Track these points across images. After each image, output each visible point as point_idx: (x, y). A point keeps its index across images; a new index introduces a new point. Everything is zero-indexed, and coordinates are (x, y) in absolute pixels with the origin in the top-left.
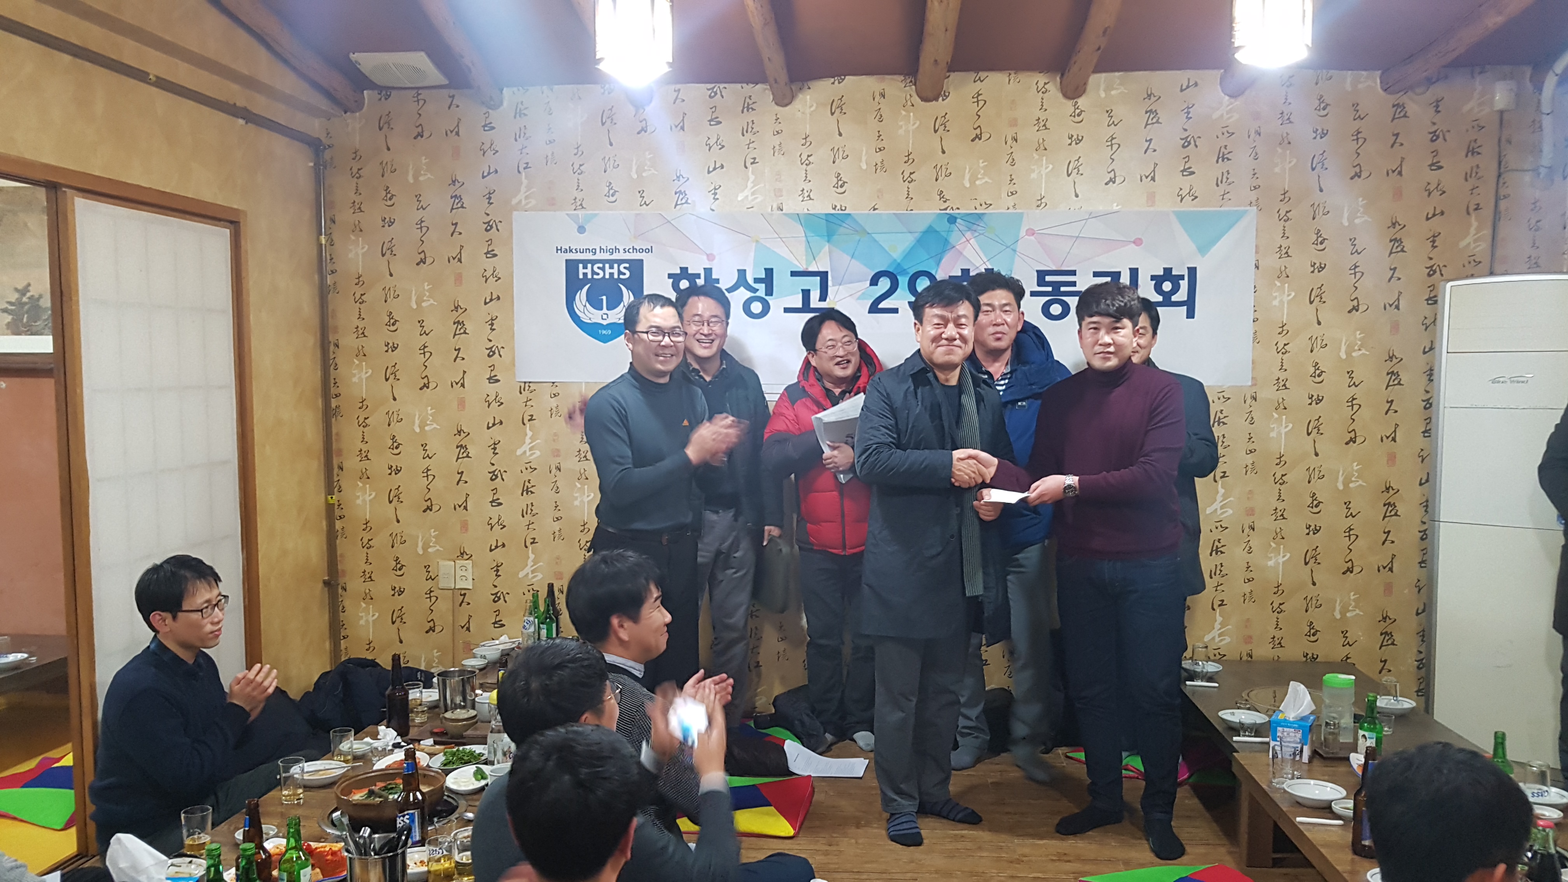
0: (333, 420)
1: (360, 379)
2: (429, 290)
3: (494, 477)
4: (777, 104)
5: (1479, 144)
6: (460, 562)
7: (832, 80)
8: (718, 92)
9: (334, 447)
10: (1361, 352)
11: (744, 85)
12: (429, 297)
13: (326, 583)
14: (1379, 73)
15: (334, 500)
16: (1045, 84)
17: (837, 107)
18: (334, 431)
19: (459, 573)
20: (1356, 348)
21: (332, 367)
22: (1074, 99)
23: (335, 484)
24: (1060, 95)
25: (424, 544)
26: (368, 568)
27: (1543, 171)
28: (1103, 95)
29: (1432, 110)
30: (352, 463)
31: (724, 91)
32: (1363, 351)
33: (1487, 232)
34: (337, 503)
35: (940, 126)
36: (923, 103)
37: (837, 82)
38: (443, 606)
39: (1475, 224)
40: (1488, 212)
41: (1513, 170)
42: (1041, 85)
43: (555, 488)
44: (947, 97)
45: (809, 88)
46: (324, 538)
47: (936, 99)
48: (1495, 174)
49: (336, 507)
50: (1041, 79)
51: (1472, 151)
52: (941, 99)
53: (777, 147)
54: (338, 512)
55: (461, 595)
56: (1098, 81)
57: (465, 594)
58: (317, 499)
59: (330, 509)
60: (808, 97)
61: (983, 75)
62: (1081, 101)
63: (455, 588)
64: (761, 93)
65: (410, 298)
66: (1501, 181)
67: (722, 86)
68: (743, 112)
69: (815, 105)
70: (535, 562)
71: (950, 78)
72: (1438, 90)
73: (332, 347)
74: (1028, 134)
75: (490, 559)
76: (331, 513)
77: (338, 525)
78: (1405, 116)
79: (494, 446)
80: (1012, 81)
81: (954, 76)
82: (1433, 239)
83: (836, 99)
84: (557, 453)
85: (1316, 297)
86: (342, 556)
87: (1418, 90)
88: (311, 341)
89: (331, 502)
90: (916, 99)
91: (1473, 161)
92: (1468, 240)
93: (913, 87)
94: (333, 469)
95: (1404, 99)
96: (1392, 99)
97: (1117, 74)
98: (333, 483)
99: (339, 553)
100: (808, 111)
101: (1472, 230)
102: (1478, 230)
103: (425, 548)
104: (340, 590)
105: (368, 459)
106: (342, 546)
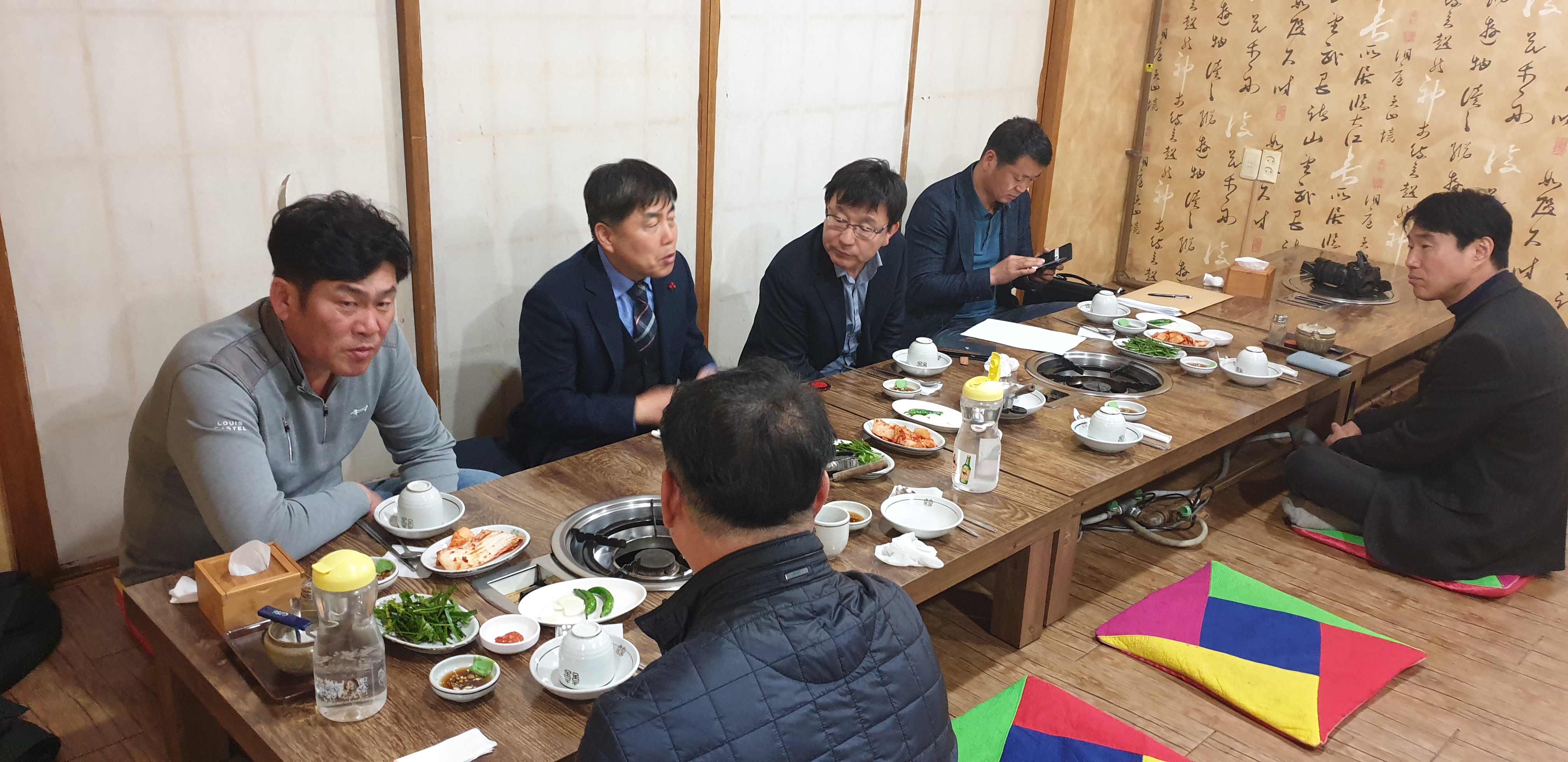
6: (1268, 152)
9: (1162, 12)
13: (1127, 153)
15: (1151, 68)
19: (1266, 163)
23: (1156, 52)
25: (1234, 127)
26: (1173, 146)
30: (1177, 31)
34: (1154, 73)
38: (1240, 197)
46: (1134, 107)
49: (1153, 76)
54: (1152, 83)
55: (1262, 188)
57: (1266, 188)
58: (1134, 66)
59: (1146, 77)
63: (1257, 179)
70: (1354, 163)
75: (1302, 153)
76: (1147, 83)
77: (1152, 96)
86: (1149, 128)
89: (1149, 70)
94: (1156, 36)
98: (1153, 51)
99: (1147, 124)
103: (1234, 132)
104: (1141, 164)
105: (1194, 28)
106: (1152, 117)
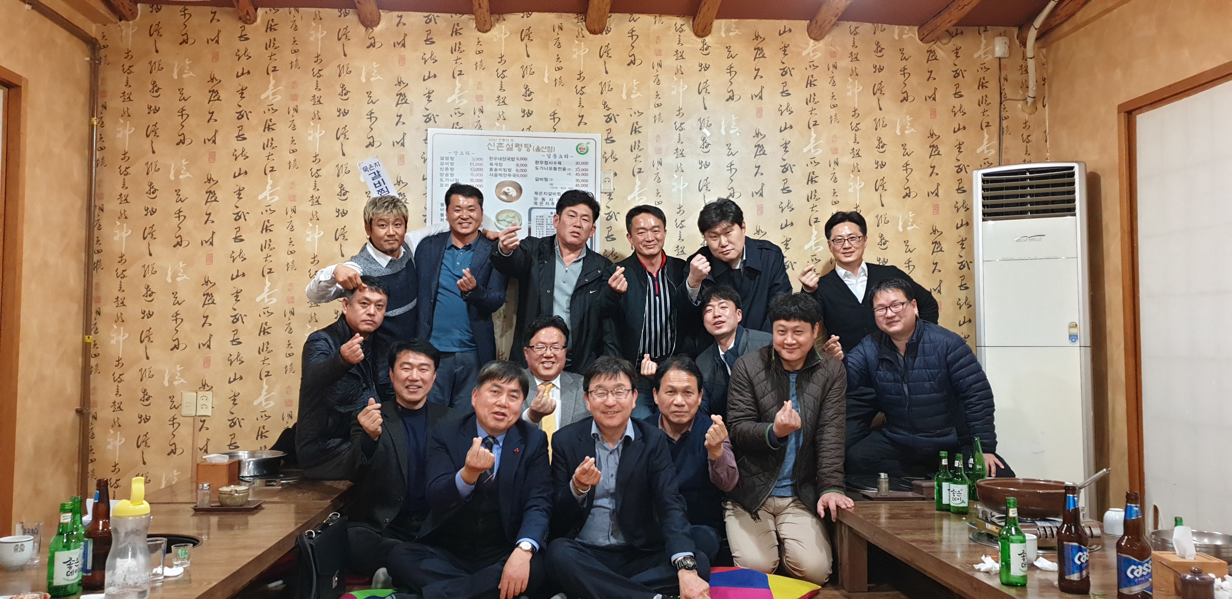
0: (94, 272)
1: (121, 238)
2: (185, 166)
3: (235, 319)
4: (479, 30)
5: (986, 80)
6: (201, 393)
7: (522, 14)
8: (433, 19)
9: (93, 295)
10: (913, 227)
11: (454, 15)
12: (186, 171)
13: (77, 411)
14: (916, 28)
15: (90, 339)
16: (682, 25)
17: (525, 35)
18: (95, 281)
19: (200, 402)
20: (910, 224)
21: (96, 228)
22: (702, 37)
23: (93, 327)
24: (692, 34)
25: (170, 377)
26: (118, 399)
27: (1030, 100)
28: (723, 35)
29: (953, 56)
30: (109, 308)
31: (437, 18)
32: (915, 226)
33: (995, 142)
34: (93, 343)
35: (604, 53)
36: (591, 35)
37: (525, 16)
38: (185, 432)
39: (986, 136)
40: (995, 128)
41: (1010, 99)
42: (678, 26)
43: (289, 329)
44: (609, 31)
45: (504, 20)
46: (79, 372)
47: (601, 33)
48: (999, 100)
49: (92, 346)
50: (679, 21)
51: (982, 85)
52: (604, 33)
53: (479, 63)
54: (93, 351)
55: (201, 421)
56: (720, 25)
57: (204, 421)
58: (75, 338)
59: (86, 347)
60: (503, 27)
61: (636, 16)
62: (708, 39)
63: (196, 416)
64: (468, 21)
65: (170, 172)
66: (1002, 106)
67: (436, 14)
68: (452, 35)
69: (508, 33)
70: (268, 392)
71: (612, 18)
72: (957, 42)
73: (97, 211)
74: (670, 62)
75: (228, 390)
76: (87, 351)
77: (93, 362)
78: (936, 59)
79: (237, 295)
80: (657, 22)
81: (614, 16)
82: (959, 146)
83: (525, 29)
84: (291, 300)
85: (879, 186)
86: (95, 388)
87: (944, 41)
88: (79, 203)
89: (88, 341)
90: (586, 33)
91: (984, 92)
92: (984, 147)
93: (584, 23)
94: (91, 314)
95: (935, 47)
96: (926, 47)
97: (733, 20)
98: (91, 325)
99: (92, 386)
100: (503, 37)
101: (985, 142)
102: (990, 140)
103: (171, 382)
104: (91, 419)
105: (124, 305)
106: (96, 380)
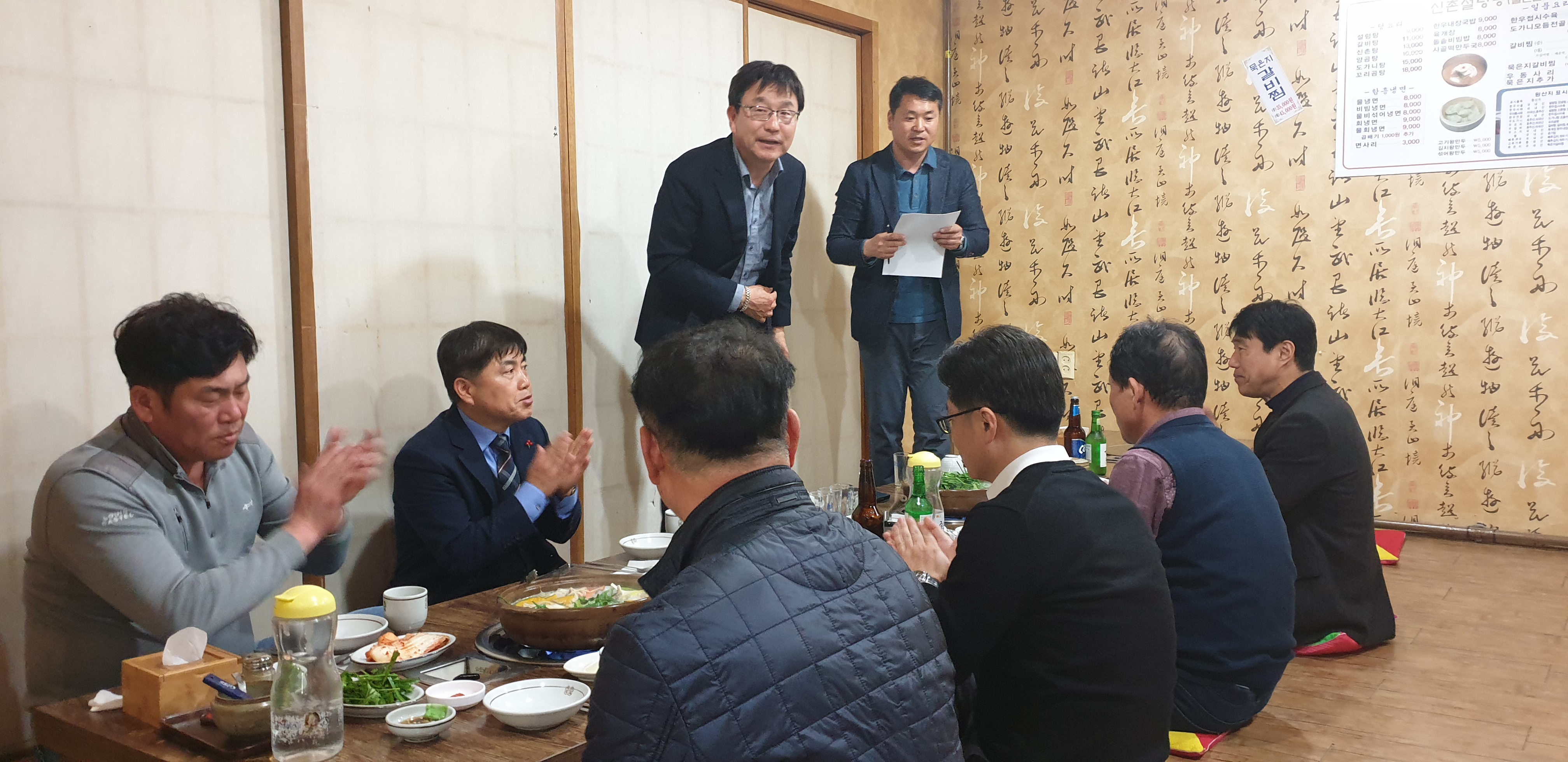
2: (1041, 92)
12: (1042, 97)
43: (1160, 278)
65: (1024, 101)
79: (1099, 239)
